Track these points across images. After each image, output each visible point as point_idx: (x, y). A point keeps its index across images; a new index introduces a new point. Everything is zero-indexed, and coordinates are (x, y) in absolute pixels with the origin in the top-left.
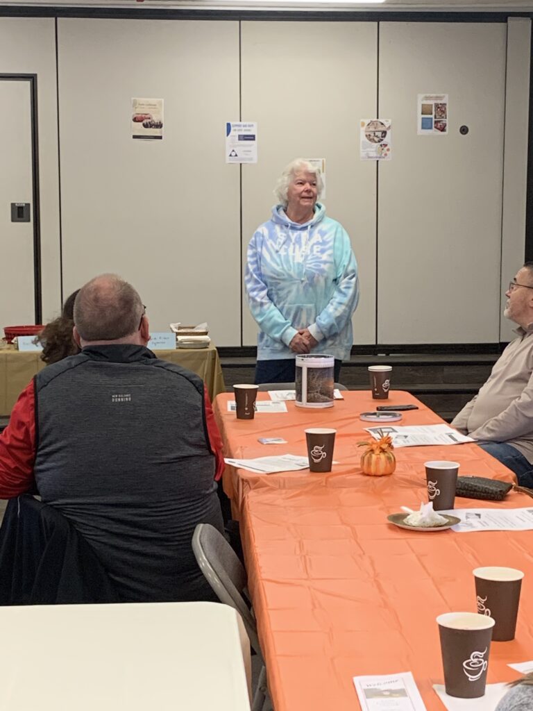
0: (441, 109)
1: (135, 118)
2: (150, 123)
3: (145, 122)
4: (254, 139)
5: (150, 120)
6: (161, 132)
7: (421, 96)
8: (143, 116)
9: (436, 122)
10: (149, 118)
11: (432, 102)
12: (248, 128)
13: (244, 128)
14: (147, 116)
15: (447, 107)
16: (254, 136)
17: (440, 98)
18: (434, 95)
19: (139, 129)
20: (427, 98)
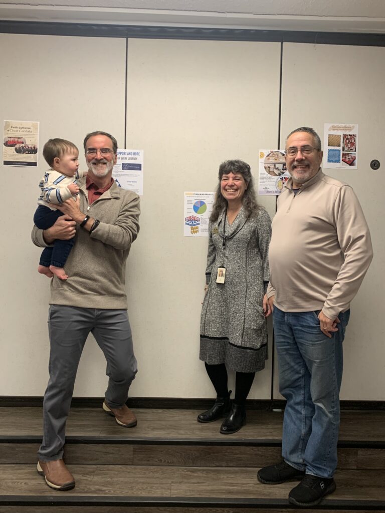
0: (350, 140)
1: (7, 142)
2: (23, 147)
3: (17, 146)
4: (140, 169)
5: (23, 145)
6: (35, 158)
7: (328, 126)
8: (16, 140)
9: (344, 155)
10: (23, 143)
11: (341, 133)
12: (133, 156)
13: (128, 156)
14: (20, 140)
15: (357, 139)
16: (140, 165)
17: (350, 129)
18: (343, 125)
19: (10, 153)
20: (334, 128)
